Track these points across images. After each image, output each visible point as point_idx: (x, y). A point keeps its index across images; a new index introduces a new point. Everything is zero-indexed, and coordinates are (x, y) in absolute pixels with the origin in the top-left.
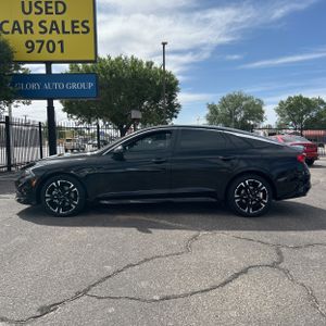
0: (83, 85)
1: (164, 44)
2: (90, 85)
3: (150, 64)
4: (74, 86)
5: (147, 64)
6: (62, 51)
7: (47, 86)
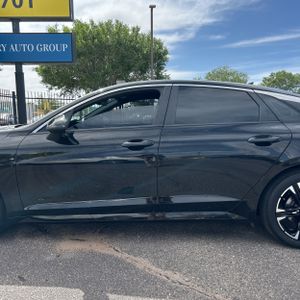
0: (56, 47)
1: (152, 7)
2: (65, 47)
3: (136, 30)
4: (46, 48)
5: (134, 29)
6: (31, 6)
7: (14, 48)
